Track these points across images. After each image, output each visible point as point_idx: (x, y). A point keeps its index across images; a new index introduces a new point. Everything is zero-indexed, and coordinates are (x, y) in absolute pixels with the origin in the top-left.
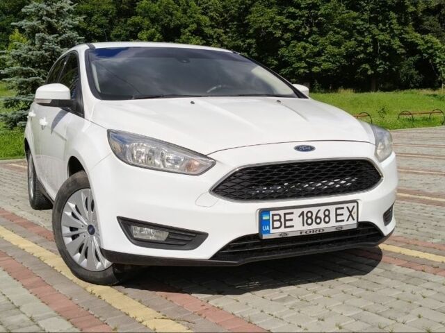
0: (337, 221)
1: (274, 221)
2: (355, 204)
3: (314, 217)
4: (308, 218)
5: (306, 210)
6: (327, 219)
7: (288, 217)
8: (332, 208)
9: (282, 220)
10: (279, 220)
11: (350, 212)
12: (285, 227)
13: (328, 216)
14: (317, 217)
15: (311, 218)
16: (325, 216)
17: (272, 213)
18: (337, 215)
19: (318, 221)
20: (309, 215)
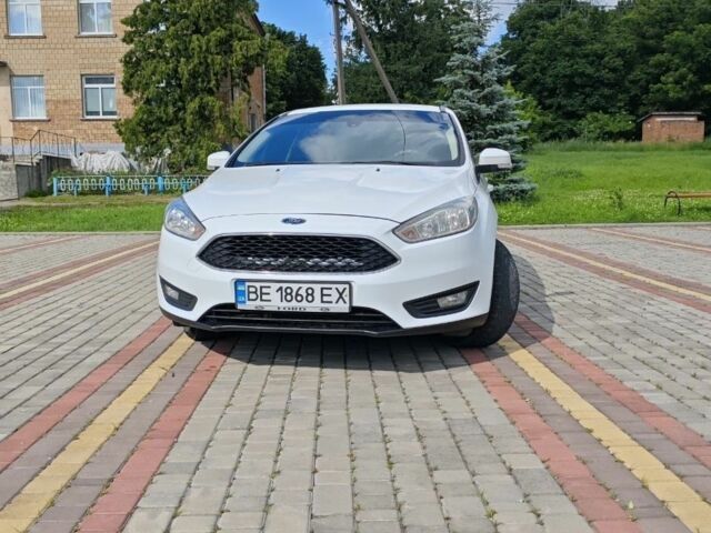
0: (322, 302)
1: (249, 293)
2: (347, 286)
3: (294, 294)
4: (287, 294)
5: (285, 285)
6: (310, 298)
7: (264, 290)
8: (317, 288)
9: (259, 293)
10: (255, 292)
11: (341, 294)
12: (262, 300)
13: (312, 295)
14: (297, 295)
15: (290, 294)
16: (308, 294)
17: (247, 284)
18: (322, 295)
19: (299, 298)
20: (289, 291)
